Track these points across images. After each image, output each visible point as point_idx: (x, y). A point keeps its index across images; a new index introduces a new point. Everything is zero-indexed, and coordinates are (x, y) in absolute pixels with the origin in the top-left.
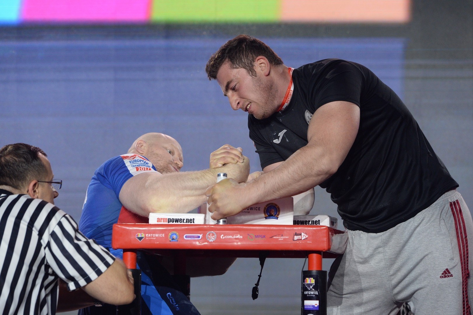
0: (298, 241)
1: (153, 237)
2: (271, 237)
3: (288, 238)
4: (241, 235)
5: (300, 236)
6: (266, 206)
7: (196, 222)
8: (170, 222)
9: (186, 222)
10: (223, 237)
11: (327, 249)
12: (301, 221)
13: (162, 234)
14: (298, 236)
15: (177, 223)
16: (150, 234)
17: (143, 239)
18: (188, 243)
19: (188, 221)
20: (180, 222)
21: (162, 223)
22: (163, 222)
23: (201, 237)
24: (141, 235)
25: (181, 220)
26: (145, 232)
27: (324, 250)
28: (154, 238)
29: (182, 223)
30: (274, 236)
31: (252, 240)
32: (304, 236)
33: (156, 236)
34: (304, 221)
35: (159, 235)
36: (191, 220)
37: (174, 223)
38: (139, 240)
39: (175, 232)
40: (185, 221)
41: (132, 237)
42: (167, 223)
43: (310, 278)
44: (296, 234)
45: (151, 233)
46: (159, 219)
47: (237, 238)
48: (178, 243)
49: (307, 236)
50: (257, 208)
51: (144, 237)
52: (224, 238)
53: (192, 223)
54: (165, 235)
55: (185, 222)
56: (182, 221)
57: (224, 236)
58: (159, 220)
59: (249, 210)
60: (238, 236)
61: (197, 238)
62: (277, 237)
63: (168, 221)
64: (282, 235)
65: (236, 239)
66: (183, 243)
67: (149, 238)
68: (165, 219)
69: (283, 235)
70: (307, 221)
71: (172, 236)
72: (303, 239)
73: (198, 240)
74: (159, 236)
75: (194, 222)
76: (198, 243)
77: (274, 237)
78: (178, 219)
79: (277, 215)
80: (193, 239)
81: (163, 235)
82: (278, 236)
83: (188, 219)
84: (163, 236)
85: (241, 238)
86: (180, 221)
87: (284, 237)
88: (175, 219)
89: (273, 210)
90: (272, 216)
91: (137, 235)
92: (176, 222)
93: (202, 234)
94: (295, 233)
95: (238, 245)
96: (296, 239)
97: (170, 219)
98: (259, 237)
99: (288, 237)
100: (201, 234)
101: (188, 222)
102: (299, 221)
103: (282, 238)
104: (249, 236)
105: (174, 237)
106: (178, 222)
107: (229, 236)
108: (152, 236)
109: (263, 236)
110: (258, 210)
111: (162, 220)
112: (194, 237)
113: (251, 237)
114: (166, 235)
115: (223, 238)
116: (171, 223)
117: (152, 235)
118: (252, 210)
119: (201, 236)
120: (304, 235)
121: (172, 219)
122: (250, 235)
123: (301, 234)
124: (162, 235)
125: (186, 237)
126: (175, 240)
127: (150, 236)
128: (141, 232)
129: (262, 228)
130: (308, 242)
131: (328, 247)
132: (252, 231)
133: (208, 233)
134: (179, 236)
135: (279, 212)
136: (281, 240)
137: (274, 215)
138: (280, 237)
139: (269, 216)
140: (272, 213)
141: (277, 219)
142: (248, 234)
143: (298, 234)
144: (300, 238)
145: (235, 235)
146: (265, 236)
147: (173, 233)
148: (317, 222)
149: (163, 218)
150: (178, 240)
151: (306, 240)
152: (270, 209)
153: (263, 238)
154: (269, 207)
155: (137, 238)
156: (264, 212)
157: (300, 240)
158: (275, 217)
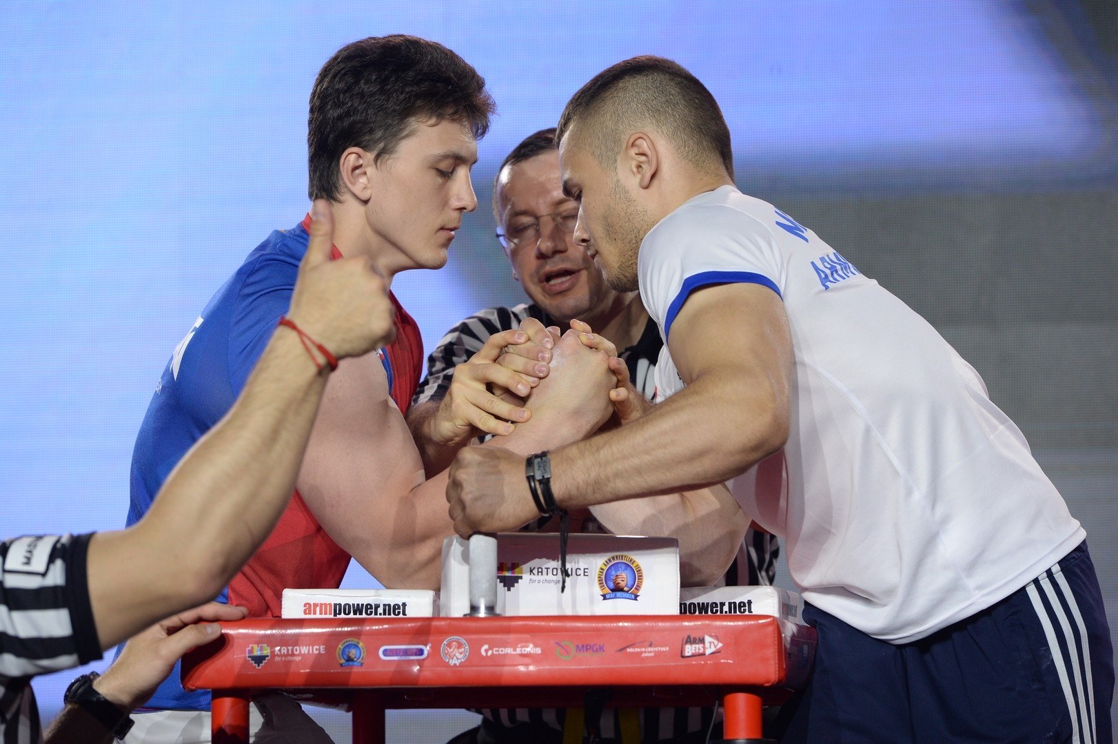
0: (694, 658)
1: (293, 655)
2: (621, 650)
3: (666, 651)
4: (536, 646)
5: (701, 645)
6: (605, 565)
7: (410, 613)
8: (340, 614)
9: (385, 614)
10: (486, 651)
11: (777, 680)
13: (319, 646)
14: (694, 646)
15: (358, 616)
16: (285, 648)
17: (266, 661)
18: (391, 669)
19: (388, 608)
20: (366, 613)
21: (318, 616)
22: (321, 613)
23: (426, 652)
24: (261, 649)
25: (369, 606)
26: (271, 641)
27: (768, 682)
28: (298, 659)
29: (373, 616)
30: (629, 646)
31: (568, 658)
32: (711, 645)
33: (303, 652)
35: (311, 648)
36: (396, 607)
37: (351, 616)
38: (254, 665)
39: (353, 640)
40: (380, 610)
41: (237, 656)
42: (332, 616)
44: (690, 641)
45: (287, 645)
46: (310, 604)
47: (526, 652)
48: (364, 670)
49: (720, 645)
50: (580, 569)
51: (269, 654)
52: (490, 653)
53: (401, 616)
54: (326, 649)
55: (382, 612)
56: (373, 610)
57: (490, 648)
58: (308, 608)
59: (557, 575)
60: (530, 649)
61: (416, 655)
62: (638, 647)
63: (335, 611)
64: (649, 643)
65: (523, 655)
66: (379, 669)
67: (284, 659)
68: (326, 604)
69: (654, 645)
72: (708, 652)
73: (419, 662)
74: (311, 652)
75: (404, 614)
76: (417, 670)
77: (628, 650)
78: (362, 605)
79: (636, 589)
80: (403, 658)
81: (322, 649)
82: (640, 647)
83: (389, 605)
84: (322, 652)
85: (538, 654)
86: (367, 609)
87: (656, 649)
89: (623, 574)
90: (621, 590)
91: (251, 651)
92: (355, 614)
93: (430, 645)
94: (686, 638)
95: (528, 674)
96: (689, 654)
97: (340, 605)
98: (587, 649)
99: (667, 649)
100: (425, 644)
101: (389, 614)
103: (648, 652)
104: (558, 649)
105: (351, 655)
106: (361, 614)
107: (505, 648)
108: (290, 652)
109: (598, 647)
110: (582, 574)
111: (318, 609)
112: (406, 652)
113: (567, 652)
115: (487, 654)
117: (292, 650)
119: (426, 649)
120: (710, 643)
121: (345, 605)
122: (562, 644)
123: (703, 639)
124: (319, 650)
125: (386, 653)
126: (355, 663)
127: (285, 651)
128: (262, 643)
129: (594, 625)
130: (722, 661)
131: (779, 674)
132: (566, 633)
133: (445, 642)
134: (365, 649)
135: (639, 579)
136: (647, 657)
137: (626, 589)
138: (644, 650)
139: (613, 590)
140: (622, 584)
141: (636, 599)
142: (556, 643)
143: (695, 639)
144: (699, 649)
145: (519, 646)
146: (603, 645)
147: (349, 643)
148: (745, 605)
149: (321, 604)
150: (362, 661)
151: (719, 654)
152: (616, 571)
153: (597, 651)
154: (611, 566)
155: (248, 659)
156: (599, 581)
157: (702, 657)
158: (631, 593)
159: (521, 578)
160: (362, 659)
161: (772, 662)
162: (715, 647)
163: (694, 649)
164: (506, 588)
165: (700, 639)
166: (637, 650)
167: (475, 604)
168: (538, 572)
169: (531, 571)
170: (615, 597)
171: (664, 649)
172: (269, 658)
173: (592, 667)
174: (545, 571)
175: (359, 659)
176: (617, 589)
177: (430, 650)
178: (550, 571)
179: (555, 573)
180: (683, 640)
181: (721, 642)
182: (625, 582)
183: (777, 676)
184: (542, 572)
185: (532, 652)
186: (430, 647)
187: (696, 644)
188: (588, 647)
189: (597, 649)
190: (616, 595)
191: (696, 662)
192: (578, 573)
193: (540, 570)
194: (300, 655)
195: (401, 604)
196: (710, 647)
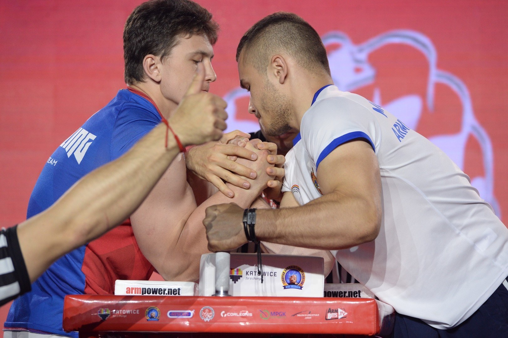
0: (332, 320)
1: (122, 314)
2: (294, 315)
3: (317, 317)
4: (249, 312)
5: (336, 314)
6: (286, 271)
7: (182, 294)
8: (145, 293)
9: (169, 294)
10: (224, 314)
11: (375, 333)
12: (333, 292)
13: (136, 309)
14: (332, 314)
15: (155, 295)
16: (118, 311)
17: (108, 317)
18: (174, 323)
19: (170, 291)
20: (159, 293)
21: (133, 294)
22: (135, 293)
23: (192, 315)
24: (106, 311)
25: (160, 290)
26: (111, 307)
27: (371, 334)
28: (125, 316)
29: (162, 295)
31: (266, 319)
32: (341, 314)
33: (128, 313)
34: (337, 292)
35: (132, 311)
36: (175, 291)
37: (151, 294)
39: (154, 307)
40: (166, 292)
41: (93, 314)
42: (141, 295)
44: (330, 311)
45: (119, 309)
46: (129, 288)
47: (244, 315)
48: (159, 323)
49: (346, 314)
50: (272, 273)
51: (110, 314)
52: (225, 315)
53: (177, 295)
55: (167, 293)
56: (163, 292)
57: (226, 313)
58: (129, 290)
60: (247, 314)
61: (187, 316)
62: (303, 314)
63: (143, 292)
64: (309, 312)
65: (242, 317)
66: (167, 323)
67: (117, 316)
68: (138, 288)
69: (311, 313)
70: (342, 292)
71: (150, 312)
72: (340, 317)
73: (188, 320)
74: (132, 313)
75: (179, 294)
76: (187, 323)
77: (298, 315)
78: (157, 289)
79: (301, 283)
80: (180, 317)
83: (171, 289)
85: (251, 317)
86: (159, 291)
87: (313, 315)
89: (295, 276)
90: (294, 284)
91: (100, 312)
92: (153, 293)
93: (194, 310)
94: (328, 309)
95: (245, 327)
96: (330, 318)
97: (145, 288)
98: (276, 314)
99: (318, 315)
100: (192, 310)
101: (171, 294)
102: (330, 292)
103: (309, 317)
104: (261, 314)
105: (153, 315)
107: (233, 313)
109: (282, 313)
110: (273, 275)
111: (134, 291)
112: (182, 314)
113: (266, 315)
114: (142, 312)
115: (224, 316)
116: (146, 295)
117: (122, 312)
118: (265, 275)
119: (192, 313)
120: (341, 312)
121: (148, 289)
122: (263, 311)
123: (337, 310)
124: (136, 312)
125: (171, 314)
126: (154, 319)
127: (118, 312)
128: (106, 308)
129: (280, 302)
130: (347, 322)
131: (376, 329)
132: (265, 306)
133: (202, 309)
134: (160, 312)
135: (303, 278)
136: (308, 319)
137: (296, 283)
138: (306, 315)
139: (289, 284)
140: (294, 281)
141: (301, 289)
142: (260, 311)
143: (333, 310)
144: (335, 316)
145: (241, 312)
146: (285, 313)
147: (151, 309)
148: (357, 293)
149: (136, 288)
150: (158, 318)
151: (344, 318)
152: (291, 274)
153: (281, 315)
154: (289, 271)
155: (99, 316)
156: (282, 279)
157: (336, 319)
158: (298, 286)
159: (241, 276)
160: (158, 317)
161: (373, 323)
162: (344, 315)
163: (332, 315)
164: (234, 282)
165: (335, 310)
166: (303, 315)
167: (218, 289)
168: (251, 274)
169: (247, 273)
170: (290, 288)
171: (316, 315)
172: (110, 316)
173: (279, 324)
174: (254, 273)
175: (157, 317)
176: (291, 283)
177: (194, 313)
178: (257, 273)
180: (327, 310)
181: (347, 312)
182: (296, 280)
183: (376, 330)
184: (252, 274)
185: (247, 315)
186: (195, 312)
187: (334, 313)
188: (277, 313)
189: (282, 314)
190: (291, 286)
191: (333, 322)
192: (271, 275)
193: (251, 273)
194: (126, 314)
195: (177, 289)
196: (341, 315)
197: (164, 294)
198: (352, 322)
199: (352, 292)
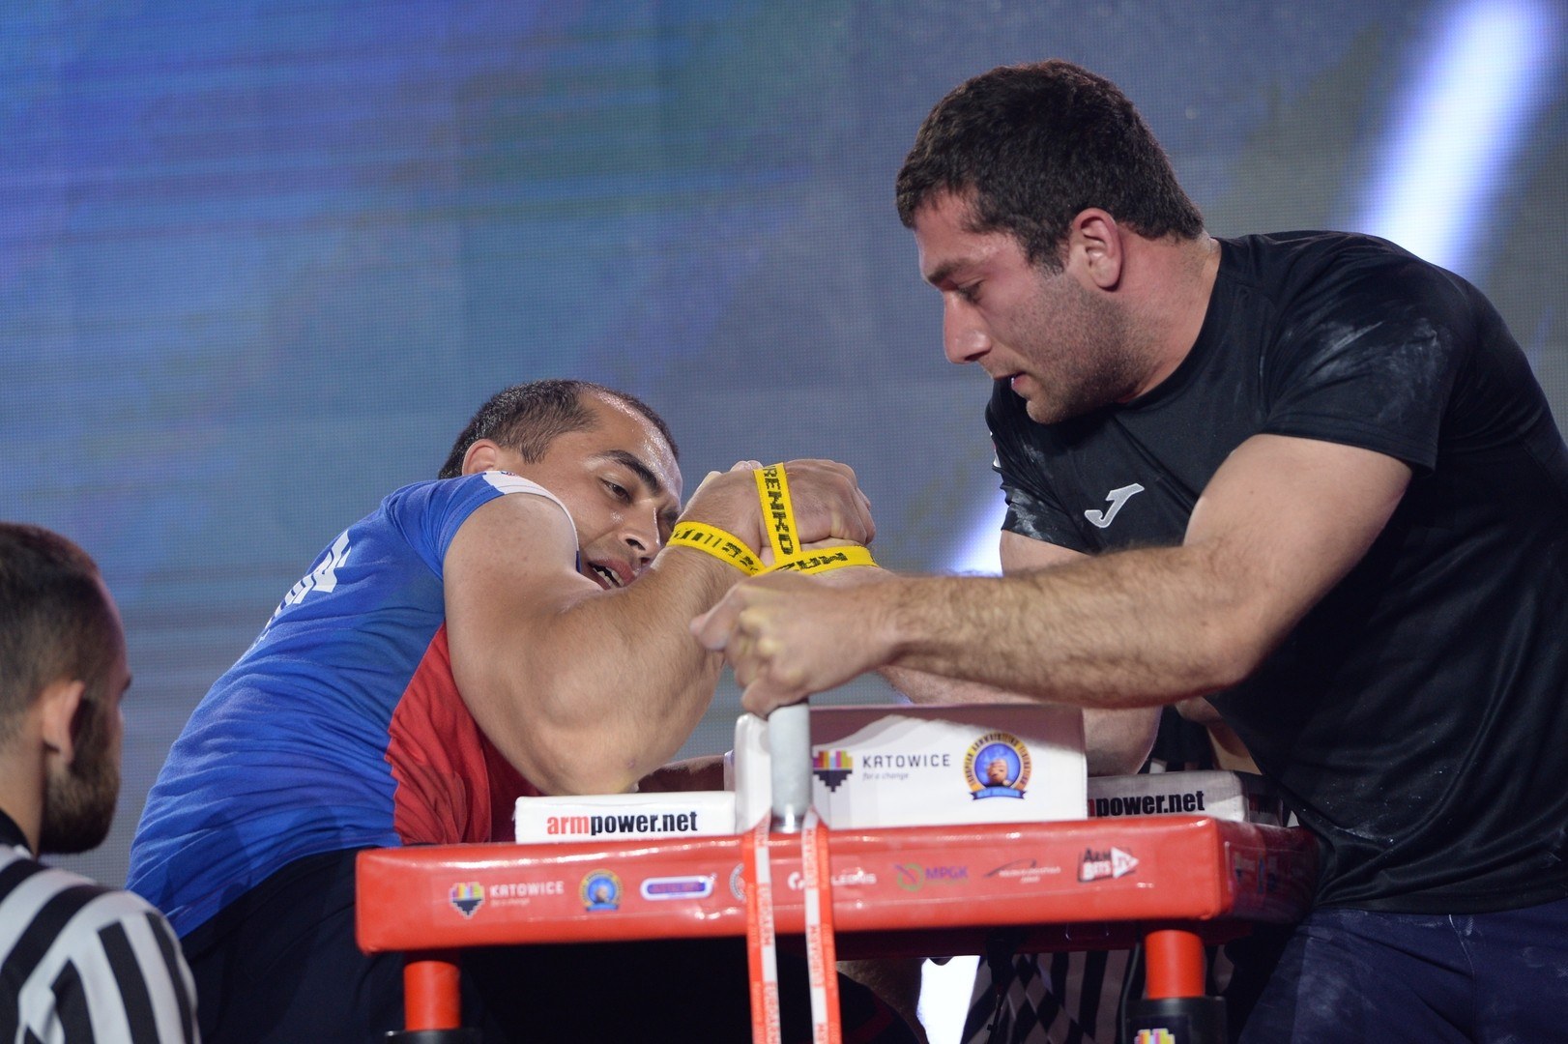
0: (1097, 882)
1: (517, 896)
2: (991, 874)
3: (1057, 874)
4: (868, 871)
5: (1108, 863)
6: (975, 749)
7: (704, 828)
8: (600, 831)
9: (665, 829)
10: (797, 882)
11: (1219, 910)
12: (1125, 799)
13: (555, 881)
14: (1096, 864)
15: (626, 835)
16: (506, 887)
17: (478, 907)
18: (660, 912)
19: (670, 822)
20: (639, 829)
21: (568, 837)
22: (573, 832)
23: (708, 889)
24: (471, 890)
25: (641, 820)
27: (1204, 914)
28: (525, 902)
29: (648, 835)
30: (1003, 868)
31: (915, 888)
32: (1121, 863)
33: (531, 893)
34: (1139, 799)
35: (542, 886)
36: (681, 819)
37: (617, 834)
38: (462, 913)
39: (604, 873)
40: (659, 824)
41: (437, 901)
42: (587, 837)
43: (1155, 1031)
44: (1091, 857)
45: (508, 883)
46: (556, 820)
47: (853, 882)
48: (620, 916)
49: (1134, 862)
50: (937, 756)
51: (483, 897)
52: (801, 884)
53: (689, 833)
54: (565, 887)
55: (661, 827)
56: (649, 825)
57: (802, 877)
58: (554, 825)
59: (903, 766)
60: (860, 876)
61: (695, 891)
62: (1015, 869)
63: (593, 828)
64: (1032, 863)
65: (849, 887)
66: (641, 913)
67: (504, 903)
68: (579, 819)
69: (1038, 864)
70: (1151, 799)
71: (595, 887)
72: (1118, 872)
73: (699, 902)
74: (543, 891)
75: (694, 828)
76: (700, 915)
77: (1004, 874)
78: (633, 818)
79: (1021, 782)
80: (677, 896)
81: (558, 888)
82: (1018, 869)
83: (672, 817)
84: (558, 891)
85: (873, 885)
86: (639, 823)
87: (1042, 871)
88: (620, 818)
89: (1002, 761)
90: (1000, 784)
91: (456, 894)
92: (622, 830)
94: (1084, 853)
95: (858, 913)
96: (1090, 877)
97: (600, 818)
98: (942, 875)
99: (1059, 870)
100: (707, 874)
101: (672, 829)
102: (1118, 800)
103: (1033, 875)
104: (900, 875)
105: (600, 894)
106: (631, 830)
108: (513, 893)
109: (957, 870)
110: (941, 763)
111: (568, 826)
112: (681, 888)
113: (911, 877)
114: (571, 887)
115: (797, 886)
116: (604, 836)
118: (917, 765)
119: (709, 882)
120: (1120, 859)
121: (607, 819)
122: (906, 868)
123: (1110, 854)
124: (553, 888)
125: (651, 889)
126: (607, 906)
127: (506, 892)
128: (474, 880)
130: (1139, 885)
131: (1222, 901)
132: (911, 852)
133: (736, 871)
134: (621, 885)
135: (1025, 768)
136: (1029, 883)
137: (1006, 783)
138: (1023, 872)
139: (988, 785)
140: (1001, 776)
141: (1021, 797)
142: (898, 867)
143: (1097, 854)
144: (1104, 869)
145: (844, 872)
146: (965, 868)
147: (598, 877)
148: (1193, 800)
149: (573, 819)
150: (617, 903)
151: (1133, 875)
152: (991, 757)
153: (957, 876)
154: (987, 748)
155: (452, 905)
156: (967, 772)
157: (1107, 881)
158: (1015, 789)
159: (850, 772)
160: (617, 900)
161: (1210, 883)
162: (1128, 864)
163: (1096, 868)
164: (829, 789)
165: (1104, 853)
166: (1015, 873)
167: (779, 812)
168: (876, 763)
169: (865, 762)
170: (991, 796)
171: (1053, 870)
172: (483, 902)
173: (951, 900)
174: (885, 761)
175: (612, 898)
176: (993, 783)
177: (715, 883)
178: (893, 761)
179: (900, 763)
180: (1080, 857)
181: (1136, 857)
182: (1005, 772)
183: (1219, 903)
184: (881, 763)
185: (863, 881)
186: (716, 880)
187: (1100, 861)
188: (944, 871)
190: (992, 791)
191: (1098, 887)
192: (935, 763)
193: (878, 760)
194: (527, 896)
195: (688, 814)
196: (1120, 865)
197: (653, 830)
198: (1150, 885)
199: (1178, 797)
